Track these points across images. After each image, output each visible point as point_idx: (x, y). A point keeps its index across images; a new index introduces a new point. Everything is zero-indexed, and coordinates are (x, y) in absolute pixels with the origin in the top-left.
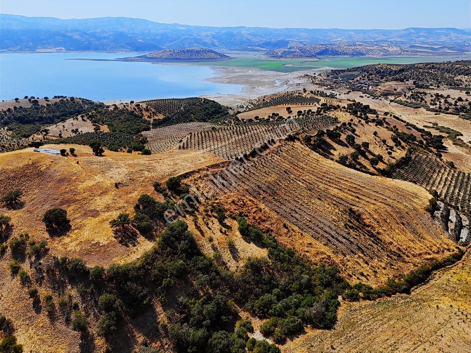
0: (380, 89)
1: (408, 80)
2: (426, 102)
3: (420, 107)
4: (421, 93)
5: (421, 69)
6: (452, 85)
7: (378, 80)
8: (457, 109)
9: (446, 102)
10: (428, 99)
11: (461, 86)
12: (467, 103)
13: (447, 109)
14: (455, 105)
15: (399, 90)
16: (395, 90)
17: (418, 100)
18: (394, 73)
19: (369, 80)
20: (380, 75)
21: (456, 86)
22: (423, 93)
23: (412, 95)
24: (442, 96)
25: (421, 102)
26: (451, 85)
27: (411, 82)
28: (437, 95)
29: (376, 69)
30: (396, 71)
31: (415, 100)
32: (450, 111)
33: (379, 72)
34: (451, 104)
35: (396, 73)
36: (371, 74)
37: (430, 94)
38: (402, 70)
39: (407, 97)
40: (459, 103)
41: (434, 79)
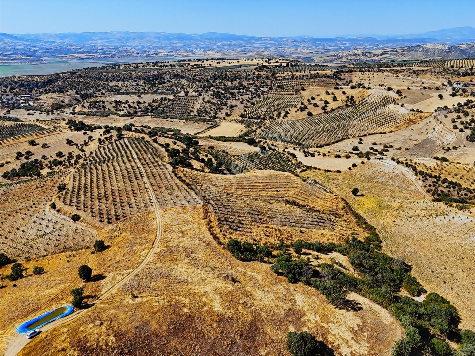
0: (45, 103)
1: (67, 91)
2: (109, 109)
3: (109, 115)
4: (98, 102)
5: (69, 78)
6: (114, 91)
7: (28, 94)
8: (143, 111)
9: (130, 106)
10: (108, 106)
11: (121, 91)
12: (147, 104)
13: (136, 112)
14: (140, 108)
15: (66, 101)
16: (63, 102)
17: (101, 109)
18: (43, 84)
19: (15, 95)
20: (26, 88)
21: (117, 91)
22: (101, 101)
23: (90, 105)
24: (120, 102)
25: (104, 110)
26: (112, 91)
27: (72, 92)
28: (116, 102)
29: (16, 83)
30: (44, 82)
31: (98, 109)
32: (139, 113)
33: (22, 86)
34: (135, 108)
35: (44, 84)
36: (12, 88)
37: (107, 101)
38: (49, 82)
39: (87, 108)
40: (141, 106)
41: (92, 87)
